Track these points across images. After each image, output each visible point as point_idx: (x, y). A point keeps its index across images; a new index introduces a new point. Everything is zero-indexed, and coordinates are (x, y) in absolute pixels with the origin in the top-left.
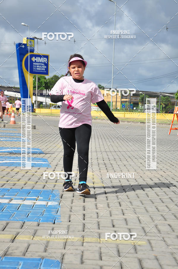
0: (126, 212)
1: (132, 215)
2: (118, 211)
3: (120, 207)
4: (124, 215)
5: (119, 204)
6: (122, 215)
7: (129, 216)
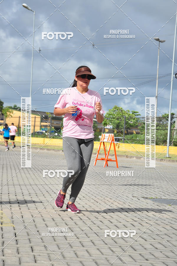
0: (39, 259)
1: (45, 263)
2: (29, 257)
3: (32, 253)
4: (36, 262)
5: (30, 249)
6: (34, 262)
7: (42, 263)
